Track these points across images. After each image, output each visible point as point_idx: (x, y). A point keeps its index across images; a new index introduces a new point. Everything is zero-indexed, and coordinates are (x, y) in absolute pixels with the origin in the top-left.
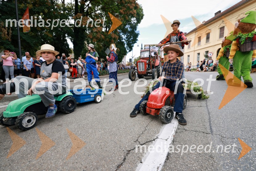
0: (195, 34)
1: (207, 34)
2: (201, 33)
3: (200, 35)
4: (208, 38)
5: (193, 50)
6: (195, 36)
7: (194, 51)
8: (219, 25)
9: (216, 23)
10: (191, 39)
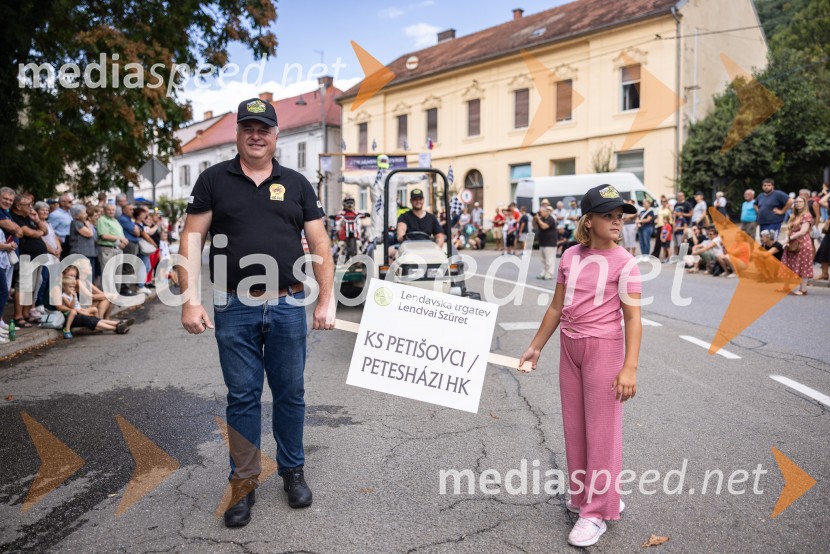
0: (385, 102)
1: (428, 111)
2: (409, 102)
3: (405, 111)
4: (432, 126)
6: (385, 109)
8: (464, 91)
9: (453, 82)
10: (370, 116)
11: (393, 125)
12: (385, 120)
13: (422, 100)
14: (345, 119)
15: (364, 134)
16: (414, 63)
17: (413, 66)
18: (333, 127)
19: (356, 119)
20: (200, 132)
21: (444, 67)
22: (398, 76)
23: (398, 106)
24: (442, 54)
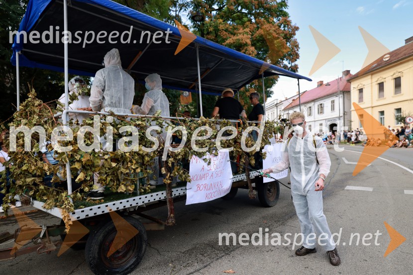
0: (371, 78)
1: (395, 79)
2: (384, 76)
3: (383, 81)
4: (398, 86)
5: (370, 105)
6: (372, 81)
7: (372, 107)
9: (410, 63)
10: (364, 85)
11: (376, 88)
12: (372, 86)
13: (392, 74)
14: (352, 88)
15: (361, 94)
16: (388, 57)
17: (387, 59)
18: (346, 92)
19: (357, 87)
20: (294, 100)
21: (404, 57)
22: (379, 65)
23: (378, 79)
24: (405, 50)
